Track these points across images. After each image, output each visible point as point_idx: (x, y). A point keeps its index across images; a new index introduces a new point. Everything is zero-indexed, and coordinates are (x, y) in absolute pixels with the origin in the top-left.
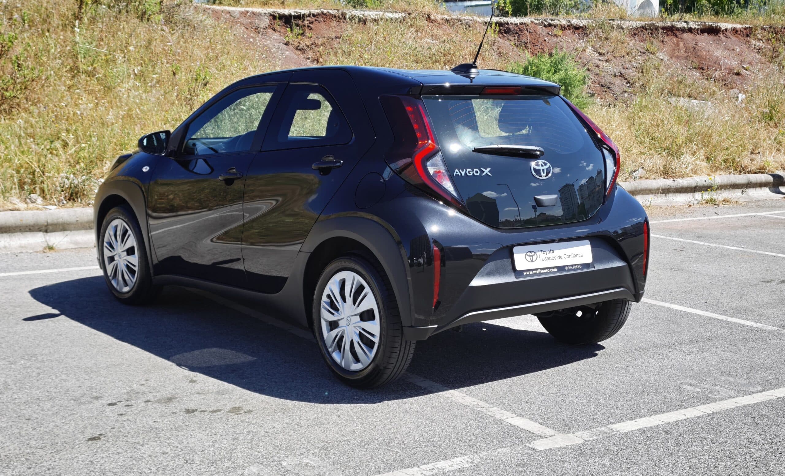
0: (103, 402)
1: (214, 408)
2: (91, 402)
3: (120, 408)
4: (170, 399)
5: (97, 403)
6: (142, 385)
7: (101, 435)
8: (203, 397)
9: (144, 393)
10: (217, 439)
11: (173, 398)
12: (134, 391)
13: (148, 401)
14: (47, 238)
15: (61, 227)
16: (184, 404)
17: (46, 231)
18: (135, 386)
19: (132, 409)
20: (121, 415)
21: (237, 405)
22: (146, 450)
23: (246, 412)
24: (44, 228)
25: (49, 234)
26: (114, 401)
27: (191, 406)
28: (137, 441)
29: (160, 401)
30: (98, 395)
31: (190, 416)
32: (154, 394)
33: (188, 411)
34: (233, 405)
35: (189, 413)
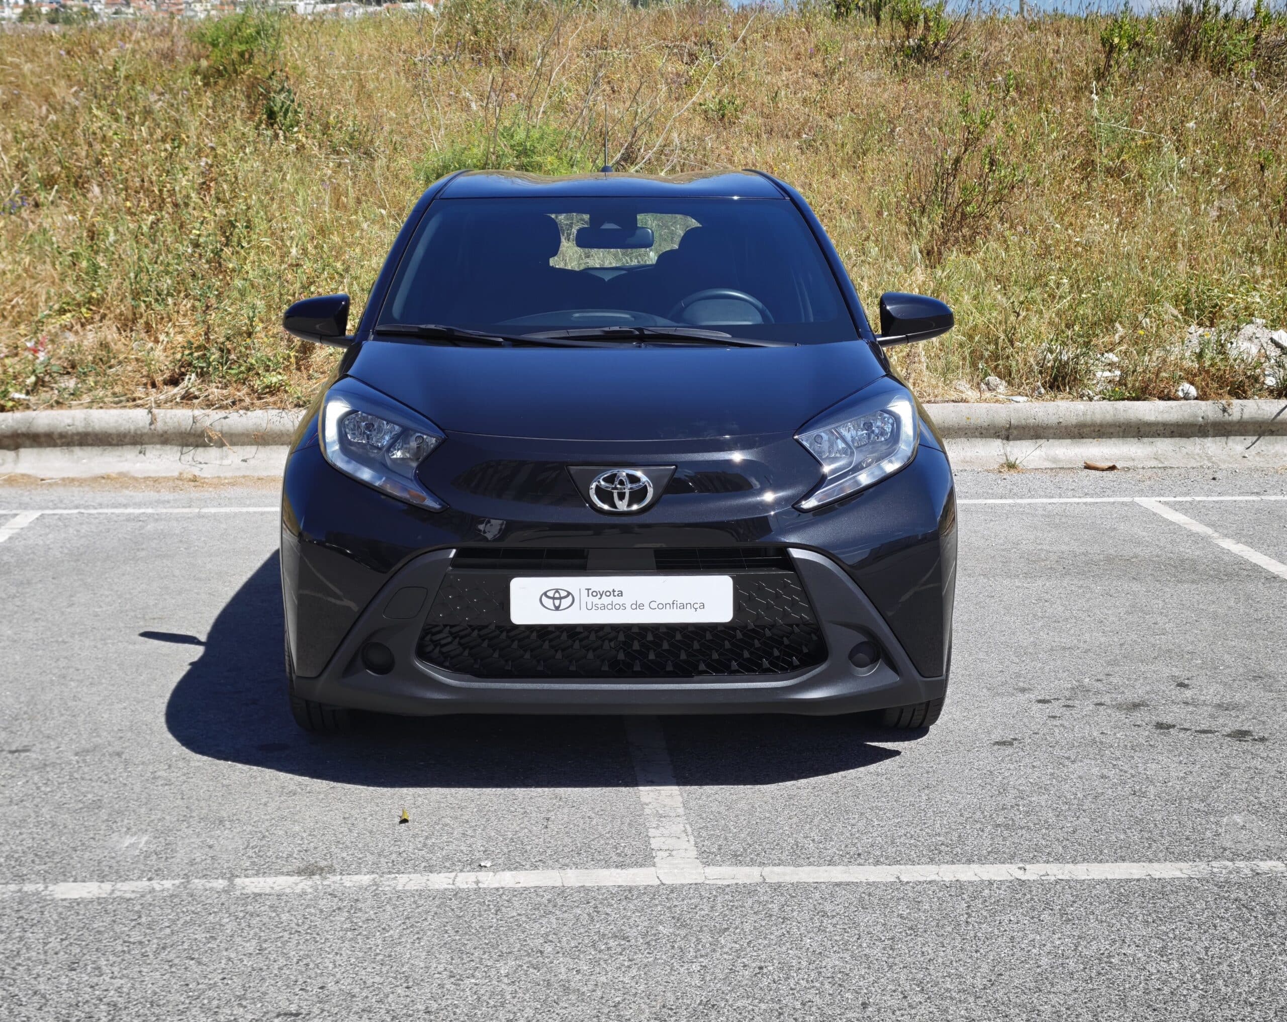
0: (1032, 696)
1: (1204, 727)
2: (1013, 694)
3: (1056, 708)
4: (1136, 706)
5: (1022, 698)
6: (1098, 680)
7: (1015, 739)
8: (1191, 708)
9: (1097, 693)
10: (1194, 770)
11: (1143, 705)
12: (1083, 686)
13: (1101, 704)
14: (1009, 449)
15: (1032, 433)
16: (1158, 715)
17: (1007, 438)
18: (1087, 680)
19: (1073, 712)
20: (1054, 717)
21: (1245, 728)
22: (1078, 768)
23: (1256, 740)
24: (1004, 432)
25: (1011, 443)
26: (1048, 698)
27: (1168, 719)
28: (1066, 755)
29: (1119, 707)
30: (1026, 686)
31: (1161, 734)
32: (1114, 695)
33: (1160, 726)
34: (1237, 726)
35: (1161, 728)
